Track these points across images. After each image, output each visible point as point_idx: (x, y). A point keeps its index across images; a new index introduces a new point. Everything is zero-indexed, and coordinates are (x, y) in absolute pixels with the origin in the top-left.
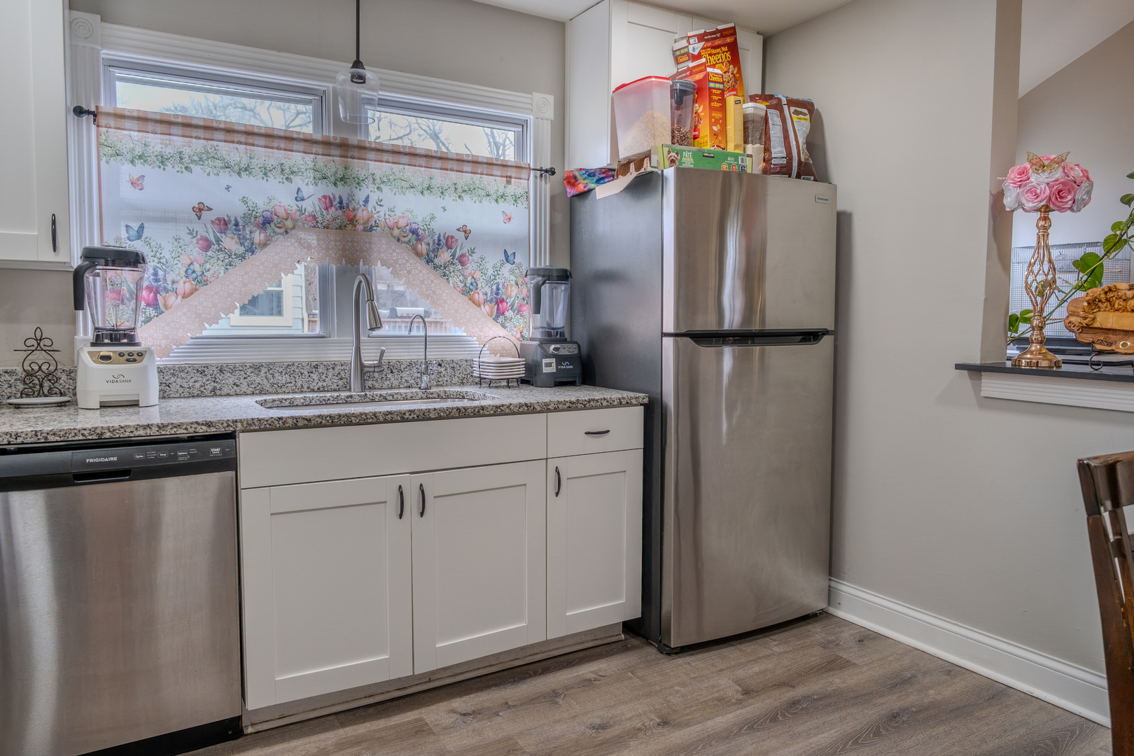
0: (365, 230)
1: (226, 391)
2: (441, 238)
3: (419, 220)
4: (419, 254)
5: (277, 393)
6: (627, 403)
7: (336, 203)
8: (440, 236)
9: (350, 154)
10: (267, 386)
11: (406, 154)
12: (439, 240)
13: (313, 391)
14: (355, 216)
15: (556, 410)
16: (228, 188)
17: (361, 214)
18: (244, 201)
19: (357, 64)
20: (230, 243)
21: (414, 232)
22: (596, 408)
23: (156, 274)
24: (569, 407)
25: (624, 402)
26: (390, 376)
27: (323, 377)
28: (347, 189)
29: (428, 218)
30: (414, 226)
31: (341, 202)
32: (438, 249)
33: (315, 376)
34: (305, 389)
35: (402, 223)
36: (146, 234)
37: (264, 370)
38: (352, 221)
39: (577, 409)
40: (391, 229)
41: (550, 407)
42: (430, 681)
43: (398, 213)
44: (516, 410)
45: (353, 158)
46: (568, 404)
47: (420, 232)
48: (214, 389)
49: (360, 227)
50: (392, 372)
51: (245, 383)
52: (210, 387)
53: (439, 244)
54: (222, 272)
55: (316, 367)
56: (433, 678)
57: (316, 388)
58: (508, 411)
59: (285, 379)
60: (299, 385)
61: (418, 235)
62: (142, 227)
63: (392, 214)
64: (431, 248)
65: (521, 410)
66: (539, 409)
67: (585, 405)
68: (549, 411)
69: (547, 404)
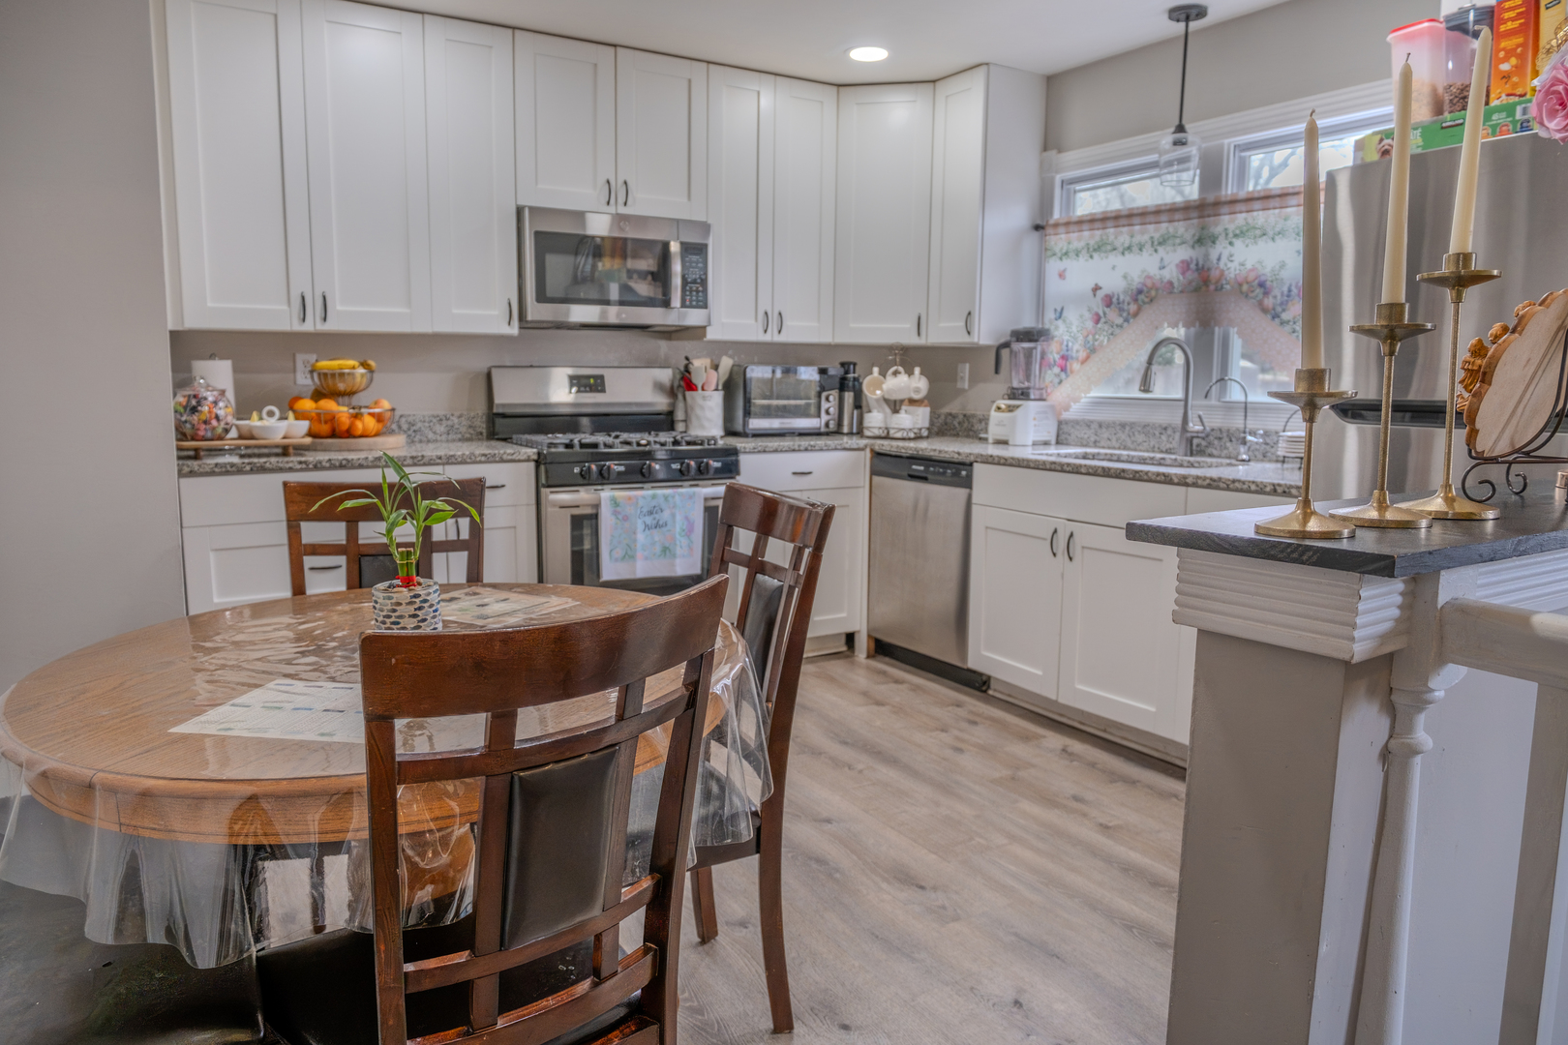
0: (1216, 290)
1: (1102, 444)
2: (1293, 288)
3: (1267, 270)
4: (1265, 310)
5: (1135, 450)
6: (1284, 492)
7: (1193, 266)
8: (1291, 285)
9: (1206, 213)
10: (1129, 444)
11: (1258, 199)
12: (1290, 291)
13: (1162, 452)
14: (1208, 276)
15: (1195, 485)
16: (1114, 268)
17: (1214, 274)
18: (1125, 277)
19: (1180, 129)
20: (1113, 316)
21: (1262, 285)
22: (1241, 491)
23: (1067, 346)
24: (1209, 484)
25: (1279, 490)
26: (1228, 444)
27: (1171, 439)
28: (1203, 249)
29: (1277, 267)
30: (1263, 278)
31: (1197, 265)
32: (1287, 301)
33: (1164, 437)
34: (1156, 449)
35: (1251, 277)
36: (1065, 314)
37: (1128, 428)
38: (1206, 281)
39: (1218, 488)
40: (1240, 285)
41: (1187, 481)
42: (1105, 731)
43: (1249, 266)
44: (1153, 477)
45: (1209, 216)
46: (1208, 481)
47: (1268, 283)
48: (1095, 442)
49: (1212, 287)
50: (1231, 441)
51: (1114, 438)
52: (1092, 439)
53: (1288, 296)
54: (1106, 341)
55: (1165, 429)
56: (1108, 730)
57: (1164, 450)
58: (1145, 477)
59: (1140, 438)
60: (1152, 445)
61: (1265, 288)
62: (1062, 309)
63: (1242, 268)
64: (1279, 301)
65: (1158, 478)
66: (1176, 480)
67: (1228, 485)
68: (1186, 485)
69: (1185, 477)
